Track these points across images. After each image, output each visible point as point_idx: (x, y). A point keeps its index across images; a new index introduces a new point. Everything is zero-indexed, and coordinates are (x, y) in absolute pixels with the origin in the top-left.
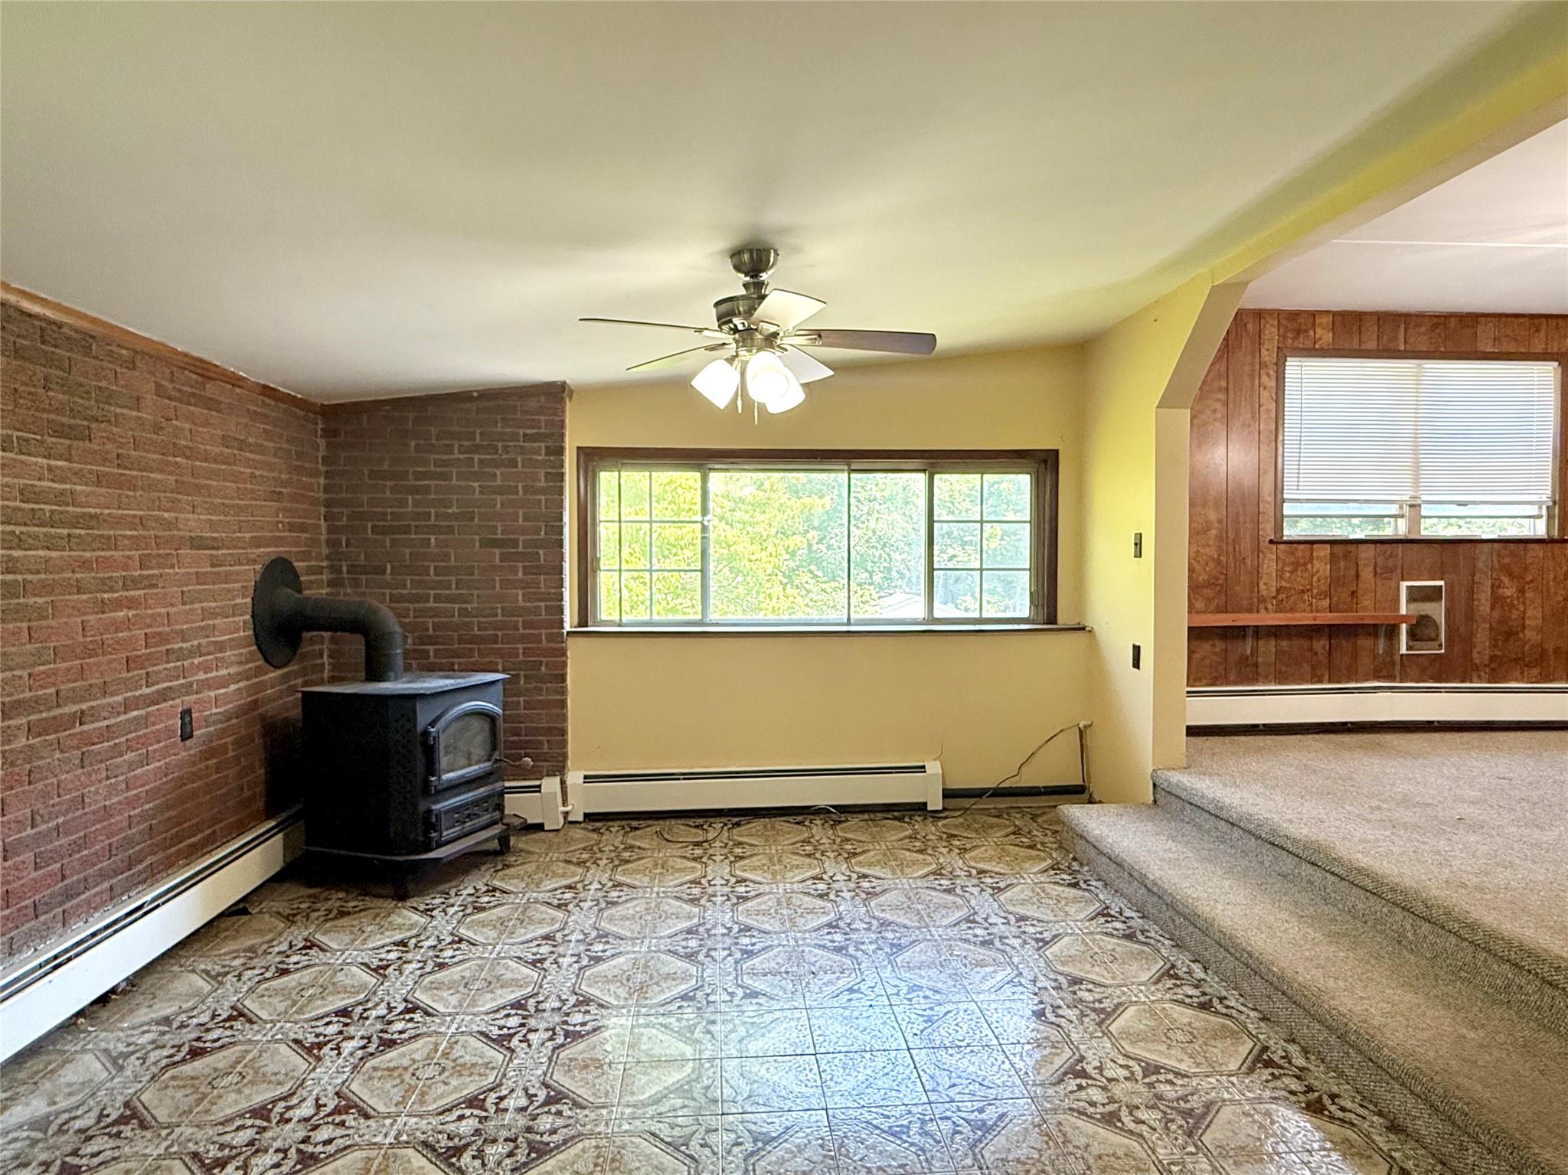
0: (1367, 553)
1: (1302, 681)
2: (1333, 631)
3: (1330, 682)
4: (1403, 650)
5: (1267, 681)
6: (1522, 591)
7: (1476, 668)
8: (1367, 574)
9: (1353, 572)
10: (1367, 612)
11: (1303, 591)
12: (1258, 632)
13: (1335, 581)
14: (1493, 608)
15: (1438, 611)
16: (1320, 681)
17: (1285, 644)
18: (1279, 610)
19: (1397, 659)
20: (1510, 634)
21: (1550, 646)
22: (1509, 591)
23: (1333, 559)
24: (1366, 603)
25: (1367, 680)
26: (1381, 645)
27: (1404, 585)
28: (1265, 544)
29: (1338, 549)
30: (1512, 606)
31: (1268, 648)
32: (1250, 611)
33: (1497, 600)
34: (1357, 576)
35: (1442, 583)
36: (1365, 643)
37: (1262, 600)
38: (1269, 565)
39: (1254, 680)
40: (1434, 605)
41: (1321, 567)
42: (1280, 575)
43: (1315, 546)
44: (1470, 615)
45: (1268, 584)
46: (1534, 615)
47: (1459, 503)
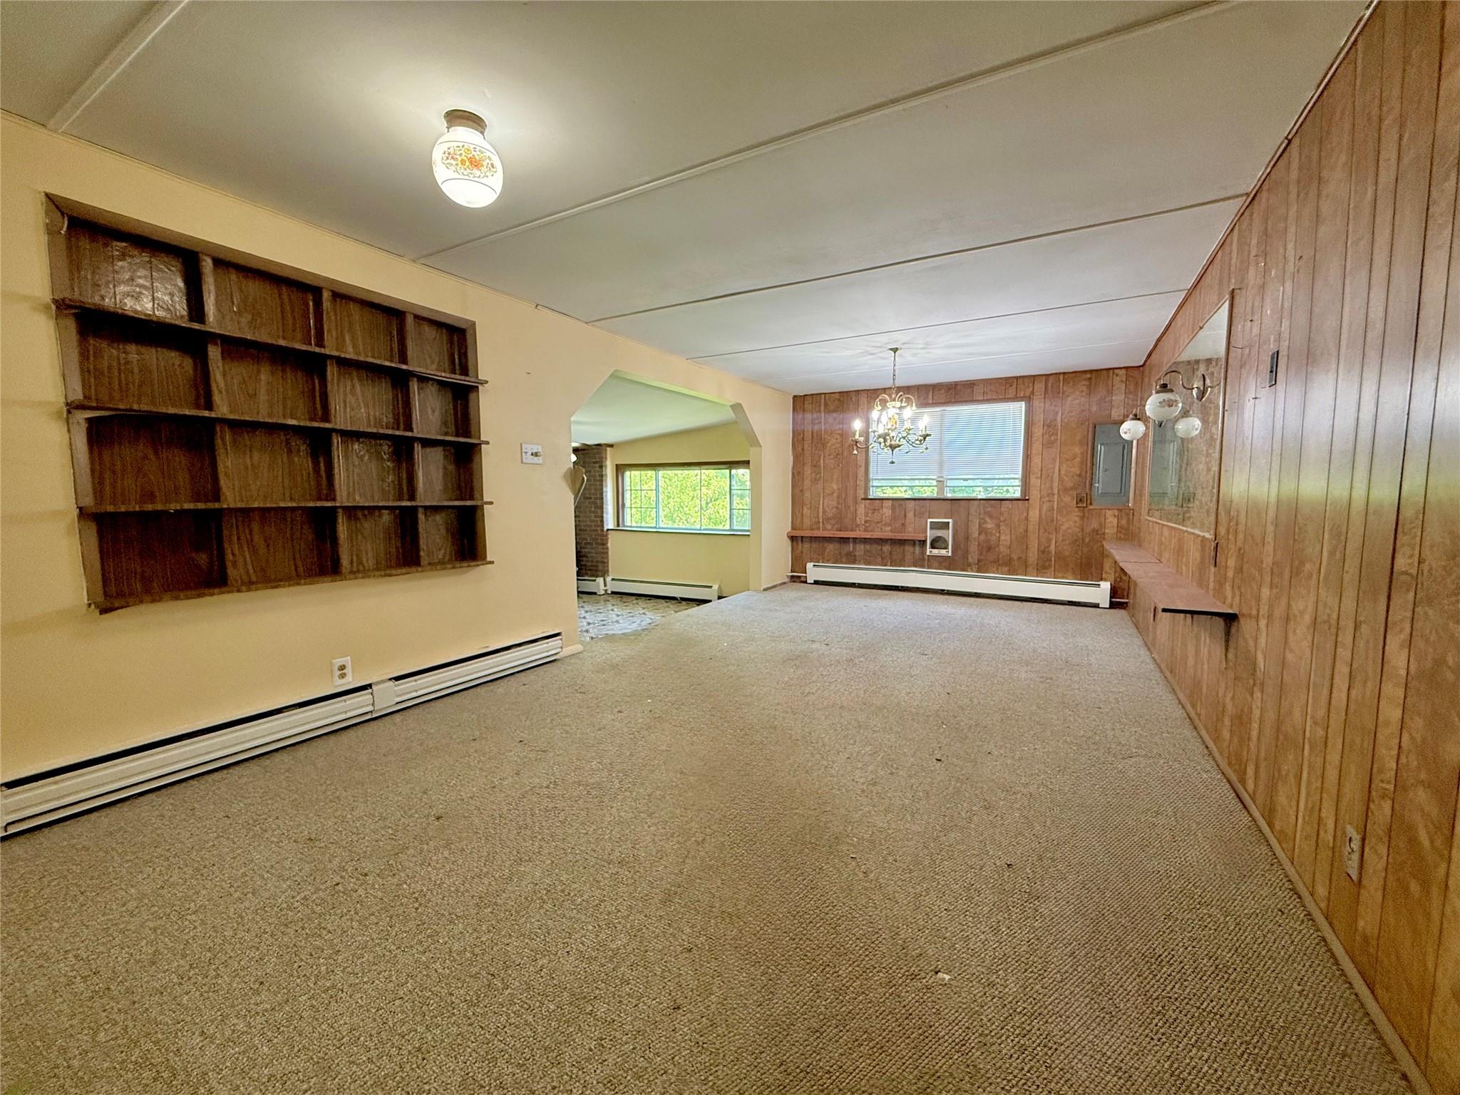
0: (911, 505)
1: (876, 565)
2: (892, 542)
3: (891, 566)
4: (928, 553)
5: (859, 564)
6: (998, 526)
7: (969, 565)
8: (910, 515)
9: (903, 514)
10: (910, 534)
11: (878, 522)
12: (855, 540)
13: (894, 518)
14: (979, 534)
15: (949, 535)
16: (886, 565)
17: (868, 547)
18: (866, 530)
19: (926, 557)
20: (989, 549)
21: (1015, 557)
22: (990, 525)
23: (893, 508)
24: (910, 529)
25: (909, 566)
26: (917, 549)
27: (929, 520)
28: (859, 500)
29: (896, 503)
30: (991, 534)
31: (861, 548)
32: (852, 530)
33: (982, 530)
34: (905, 516)
35: (950, 520)
36: (909, 549)
37: (858, 526)
38: (861, 509)
39: (854, 563)
40: (945, 531)
41: (887, 512)
42: (866, 515)
43: (885, 501)
44: (967, 538)
45: (861, 518)
46: (1005, 538)
47: (965, 480)
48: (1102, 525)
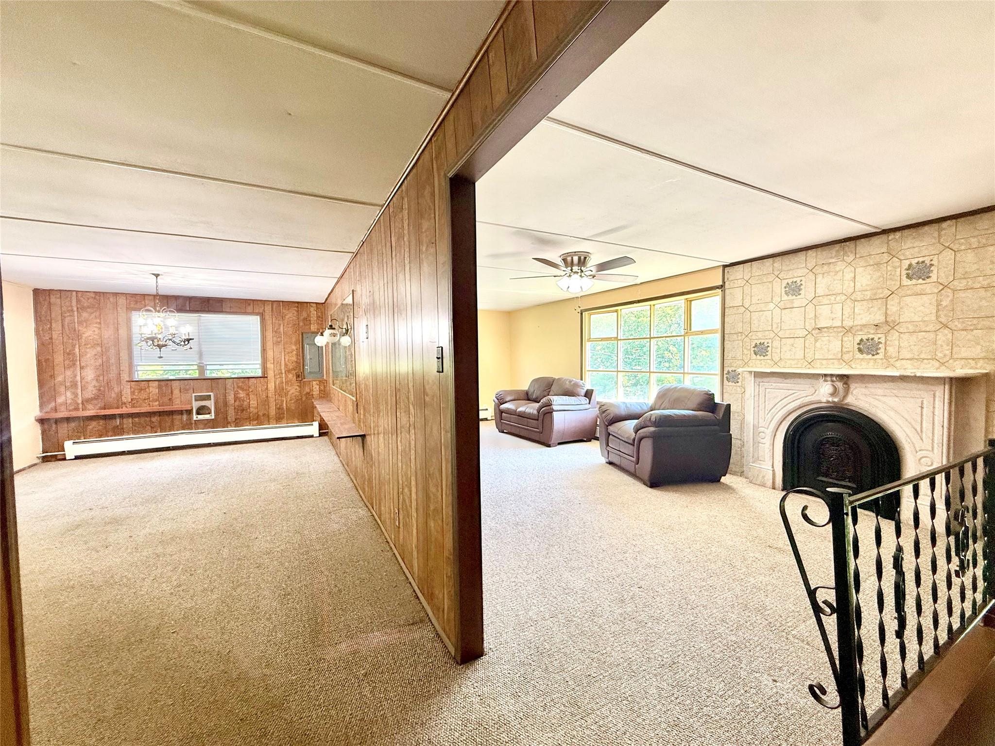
0: (175, 385)
2: (160, 413)
3: (161, 432)
4: (195, 418)
5: (128, 434)
6: (248, 395)
7: (228, 423)
8: (176, 392)
9: (170, 391)
10: (177, 406)
11: (145, 399)
12: (121, 416)
13: (161, 395)
14: (235, 401)
15: (210, 404)
16: (156, 432)
17: (136, 419)
18: (133, 407)
19: (193, 422)
20: (243, 410)
21: (261, 414)
22: (242, 394)
23: (160, 387)
24: (177, 402)
25: (177, 430)
26: (185, 417)
27: (194, 395)
28: (124, 383)
29: (163, 383)
30: (243, 401)
31: (128, 422)
32: (118, 408)
33: (236, 398)
34: (172, 393)
35: (211, 394)
36: (177, 417)
37: (124, 403)
38: (127, 390)
39: (122, 435)
40: (207, 401)
41: (154, 390)
42: (133, 393)
43: (150, 382)
44: (226, 404)
45: (127, 397)
46: (253, 403)
47: (220, 365)
48: (312, 390)
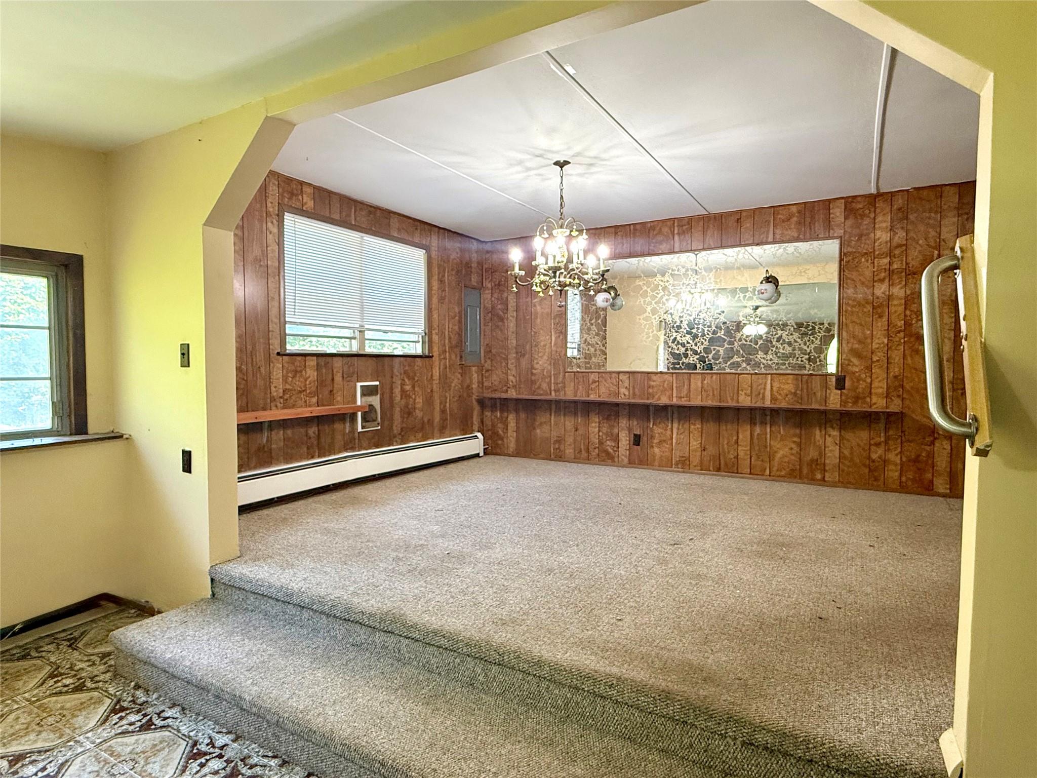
0: (338, 363)
1: (301, 459)
2: (319, 420)
3: (319, 456)
4: (360, 429)
5: (278, 462)
6: (413, 387)
7: (395, 437)
8: (338, 378)
9: (330, 376)
10: (339, 406)
11: (300, 392)
12: (272, 425)
13: (321, 383)
14: (401, 398)
15: (376, 401)
16: (313, 457)
17: (289, 432)
18: (285, 407)
19: (357, 435)
20: (409, 413)
21: (426, 419)
22: (408, 387)
23: (318, 367)
24: (339, 398)
25: (340, 452)
26: (347, 427)
27: (359, 384)
28: (273, 354)
29: (322, 361)
30: (409, 397)
31: (278, 436)
32: (264, 409)
33: (403, 393)
34: (333, 379)
35: (377, 383)
36: (338, 426)
37: (273, 399)
38: (277, 373)
39: (269, 463)
40: (374, 397)
41: (311, 373)
42: (285, 381)
43: (308, 358)
44: (391, 404)
45: (278, 387)
46: (419, 401)
47: (385, 332)
48: (471, 381)
